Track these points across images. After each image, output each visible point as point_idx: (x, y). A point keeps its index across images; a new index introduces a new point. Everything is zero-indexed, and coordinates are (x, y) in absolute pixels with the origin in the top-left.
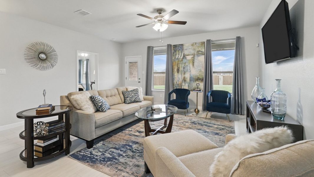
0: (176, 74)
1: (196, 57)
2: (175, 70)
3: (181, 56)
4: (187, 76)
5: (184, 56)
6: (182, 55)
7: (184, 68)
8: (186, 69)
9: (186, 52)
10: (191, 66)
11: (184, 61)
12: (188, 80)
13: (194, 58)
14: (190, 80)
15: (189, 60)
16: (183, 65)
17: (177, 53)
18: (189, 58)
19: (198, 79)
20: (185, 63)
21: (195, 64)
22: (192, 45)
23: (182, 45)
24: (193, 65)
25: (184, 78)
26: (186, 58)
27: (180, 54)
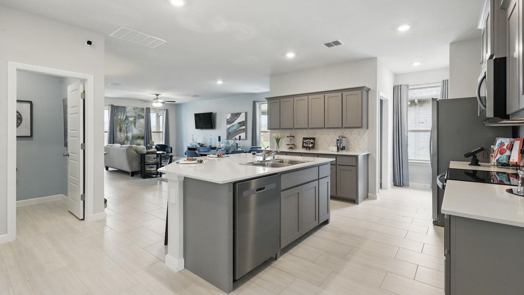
0: (118, 133)
1: (137, 120)
2: (118, 129)
3: (123, 117)
4: (130, 135)
5: (127, 118)
6: (125, 117)
7: (126, 128)
8: (128, 129)
9: (128, 115)
10: (133, 127)
11: (127, 121)
12: (130, 138)
13: (135, 120)
14: (132, 138)
15: (131, 121)
16: (125, 126)
17: (120, 113)
18: (131, 119)
19: (139, 137)
20: (128, 124)
21: (137, 125)
22: (134, 109)
23: (124, 107)
24: (135, 126)
25: (127, 136)
26: (128, 119)
27: (123, 115)
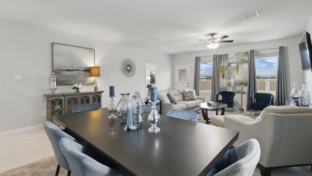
0: (221, 79)
1: (240, 65)
2: (221, 76)
3: (226, 64)
4: (232, 81)
5: (229, 64)
6: (227, 64)
7: (229, 74)
8: (230, 76)
9: (231, 61)
10: (235, 72)
11: (229, 68)
12: (233, 84)
13: (238, 65)
14: (235, 84)
15: (233, 68)
16: (228, 72)
17: (222, 61)
18: (233, 65)
19: (242, 84)
20: (230, 70)
21: (240, 71)
22: (237, 55)
23: (227, 55)
24: (237, 72)
25: (229, 82)
26: (230, 66)
27: (225, 62)
